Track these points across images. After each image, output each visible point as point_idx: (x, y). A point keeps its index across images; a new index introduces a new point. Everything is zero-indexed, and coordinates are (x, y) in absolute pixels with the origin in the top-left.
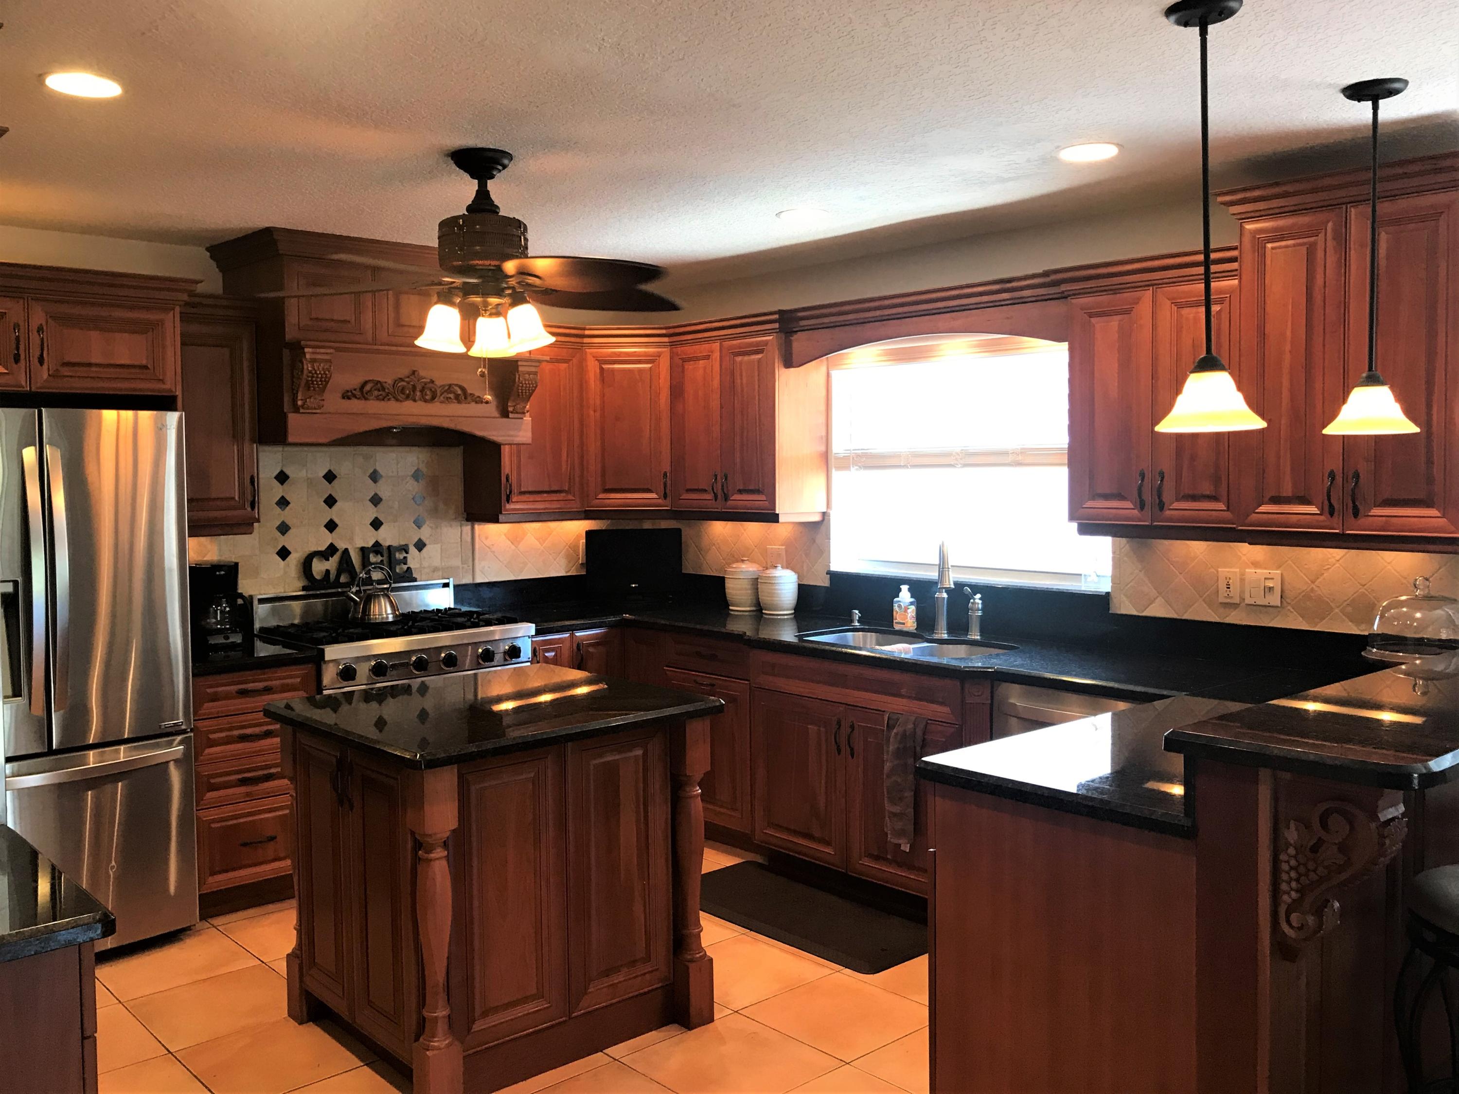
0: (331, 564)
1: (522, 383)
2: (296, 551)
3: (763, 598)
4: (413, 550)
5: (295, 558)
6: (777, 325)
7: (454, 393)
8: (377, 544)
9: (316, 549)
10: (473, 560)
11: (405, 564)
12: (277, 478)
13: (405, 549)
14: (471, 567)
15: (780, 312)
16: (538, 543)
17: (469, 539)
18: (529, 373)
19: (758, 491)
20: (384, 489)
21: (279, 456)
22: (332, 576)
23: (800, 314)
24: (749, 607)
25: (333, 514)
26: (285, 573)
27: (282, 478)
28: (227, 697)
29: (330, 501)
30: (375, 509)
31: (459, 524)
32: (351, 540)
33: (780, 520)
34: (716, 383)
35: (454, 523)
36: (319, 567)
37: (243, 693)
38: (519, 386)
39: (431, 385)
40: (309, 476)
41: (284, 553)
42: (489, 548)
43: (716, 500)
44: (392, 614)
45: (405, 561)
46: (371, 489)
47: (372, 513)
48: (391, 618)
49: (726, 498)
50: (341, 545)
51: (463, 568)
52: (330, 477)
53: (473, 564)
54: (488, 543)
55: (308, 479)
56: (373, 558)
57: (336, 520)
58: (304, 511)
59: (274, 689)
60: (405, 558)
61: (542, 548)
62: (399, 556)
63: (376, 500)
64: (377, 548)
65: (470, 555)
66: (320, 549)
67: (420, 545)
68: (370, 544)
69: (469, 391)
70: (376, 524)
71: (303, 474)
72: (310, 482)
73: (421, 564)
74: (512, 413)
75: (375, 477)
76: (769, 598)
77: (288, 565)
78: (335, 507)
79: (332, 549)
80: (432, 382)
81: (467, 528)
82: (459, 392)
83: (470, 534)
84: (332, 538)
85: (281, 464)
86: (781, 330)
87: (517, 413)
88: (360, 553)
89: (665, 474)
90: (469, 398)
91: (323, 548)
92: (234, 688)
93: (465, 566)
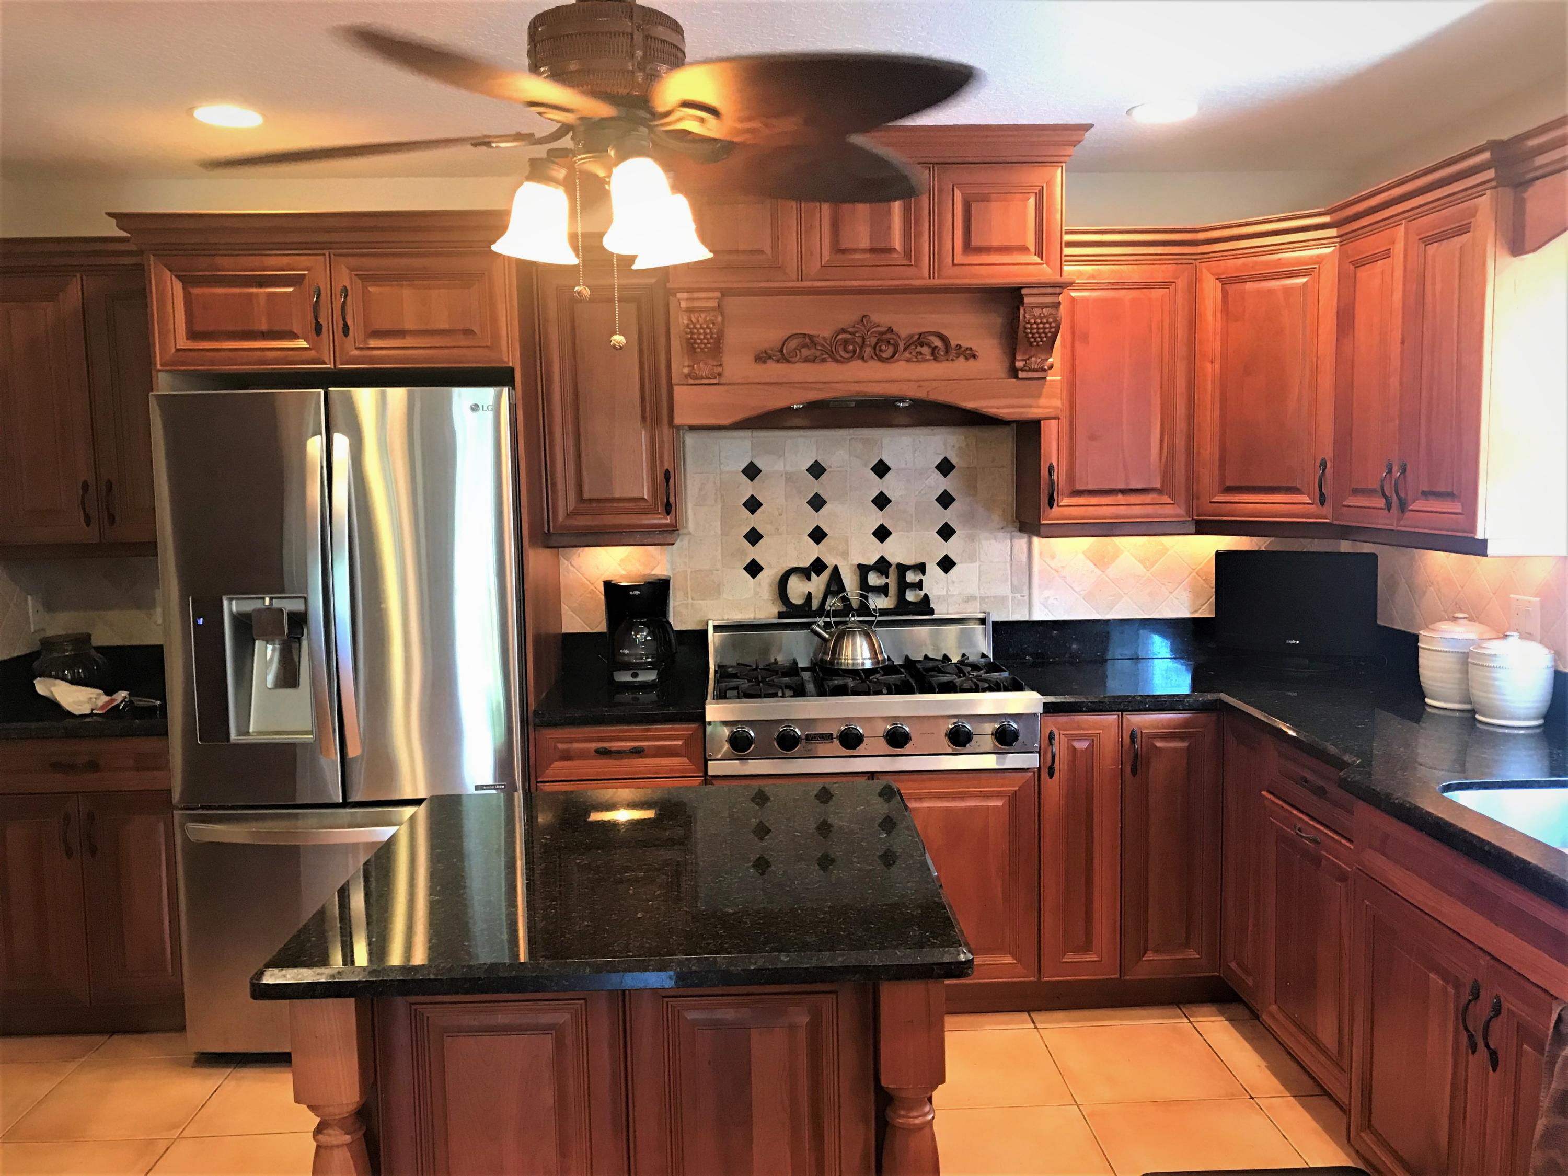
0: (817, 585)
1: (1029, 323)
2: (771, 567)
3: (1478, 694)
4: (933, 570)
5: (768, 576)
6: (1490, 174)
7: (929, 346)
8: (882, 560)
9: (796, 565)
10: (1030, 587)
11: (921, 589)
12: (745, 471)
13: (921, 568)
14: (1026, 598)
15: (1493, 145)
16: (1141, 567)
17: (1024, 558)
18: (1042, 306)
19: (1450, 495)
20: (890, 485)
21: (747, 444)
22: (815, 605)
23: (1533, 143)
24: (1460, 702)
25: (821, 519)
26: (756, 593)
27: (752, 472)
28: (582, 755)
29: (817, 503)
30: (880, 513)
31: (1008, 535)
32: (845, 555)
33: (1490, 551)
34: (1398, 296)
35: (1000, 534)
36: (797, 589)
37: (604, 753)
38: (1025, 328)
39: (888, 336)
40: (789, 469)
41: (754, 569)
42: (1057, 572)
43: (1389, 510)
44: (870, 658)
45: (919, 585)
46: (876, 486)
47: (876, 518)
48: (868, 665)
49: (1403, 507)
50: (830, 561)
51: (1013, 598)
52: (817, 470)
53: (1030, 595)
54: (1053, 563)
55: (786, 473)
56: (874, 579)
57: (825, 528)
58: (780, 515)
59: (645, 752)
60: (921, 581)
61: (1148, 575)
62: (911, 577)
63: (881, 501)
64: (882, 566)
65: (1026, 579)
66: (801, 565)
67: (947, 564)
68: (872, 560)
69: (953, 343)
70: (882, 534)
71: (780, 466)
72: (789, 478)
73: (948, 590)
74: (1022, 370)
75: (881, 469)
76: (1485, 694)
77: (760, 584)
78: (823, 510)
79: (818, 566)
80: (890, 330)
81: (1021, 542)
82: (937, 343)
83: (1025, 550)
84: (819, 552)
85: (750, 454)
86: (1500, 182)
87: (1030, 370)
88: (858, 572)
89: (1323, 464)
90: (953, 353)
91: (806, 563)
92: (594, 745)
93: (1018, 596)
